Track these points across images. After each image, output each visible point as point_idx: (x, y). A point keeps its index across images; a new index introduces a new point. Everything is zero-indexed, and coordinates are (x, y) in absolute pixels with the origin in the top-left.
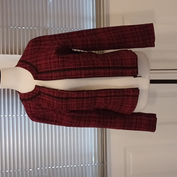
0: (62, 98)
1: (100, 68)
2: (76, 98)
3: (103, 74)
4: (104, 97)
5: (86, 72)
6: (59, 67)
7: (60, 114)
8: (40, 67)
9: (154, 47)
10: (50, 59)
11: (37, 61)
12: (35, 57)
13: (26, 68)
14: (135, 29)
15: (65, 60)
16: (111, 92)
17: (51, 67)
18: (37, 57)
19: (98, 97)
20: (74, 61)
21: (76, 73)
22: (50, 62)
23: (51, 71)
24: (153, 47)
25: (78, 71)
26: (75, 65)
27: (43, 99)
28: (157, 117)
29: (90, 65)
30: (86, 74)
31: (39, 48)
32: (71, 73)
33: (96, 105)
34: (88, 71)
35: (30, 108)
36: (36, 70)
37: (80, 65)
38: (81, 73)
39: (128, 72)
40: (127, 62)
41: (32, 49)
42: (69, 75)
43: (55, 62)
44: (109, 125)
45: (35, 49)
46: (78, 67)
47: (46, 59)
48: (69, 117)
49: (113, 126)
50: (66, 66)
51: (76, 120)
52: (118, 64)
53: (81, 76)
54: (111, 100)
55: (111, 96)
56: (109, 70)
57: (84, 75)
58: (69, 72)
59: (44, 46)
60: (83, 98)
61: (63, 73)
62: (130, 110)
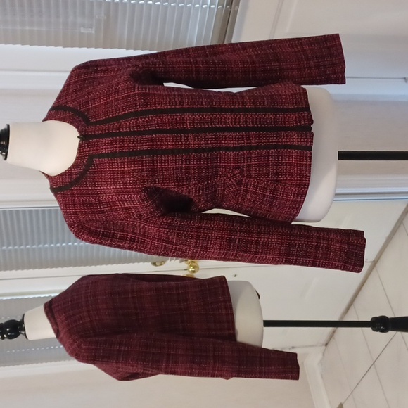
0: (140, 153)
1: (226, 110)
2: (172, 152)
3: (231, 123)
4: (234, 149)
5: (194, 119)
6: (136, 106)
7: (141, 219)
8: (95, 112)
9: (345, 83)
10: (117, 92)
11: (88, 101)
12: (85, 94)
13: (64, 120)
14: (302, 45)
15: (149, 91)
16: (249, 138)
17: (117, 110)
18: (89, 93)
19: (220, 149)
20: (169, 95)
21: (172, 119)
22: (117, 100)
23: (119, 118)
24: (341, 84)
25: (177, 116)
26: (169, 103)
27: (101, 172)
28: (365, 236)
29: (202, 104)
30: (193, 123)
31: (94, 78)
32: (162, 120)
33: (217, 177)
34: (199, 116)
35: (74, 205)
36: (86, 119)
37: (182, 103)
38: (183, 118)
39: (289, 117)
40: (285, 99)
41: (77, 82)
42: (158, 124)
43: (127, 97)
44: (253, 250)
45: (85, 80)
46: (177, 107)
47: (108, 95)
48: (160, 227)
49: (262, 251)
50: (150, 105)
51: (178, 235)
52: (264, 103)
53: (183, 125)
54: (249, 158)
55: (250, 148)
56: (244, 115)
57: (190, 125)
58: (156, 117)
59: (104, 72)
60: (187, 151)
61: (145, 118)
62: (298, 195)
